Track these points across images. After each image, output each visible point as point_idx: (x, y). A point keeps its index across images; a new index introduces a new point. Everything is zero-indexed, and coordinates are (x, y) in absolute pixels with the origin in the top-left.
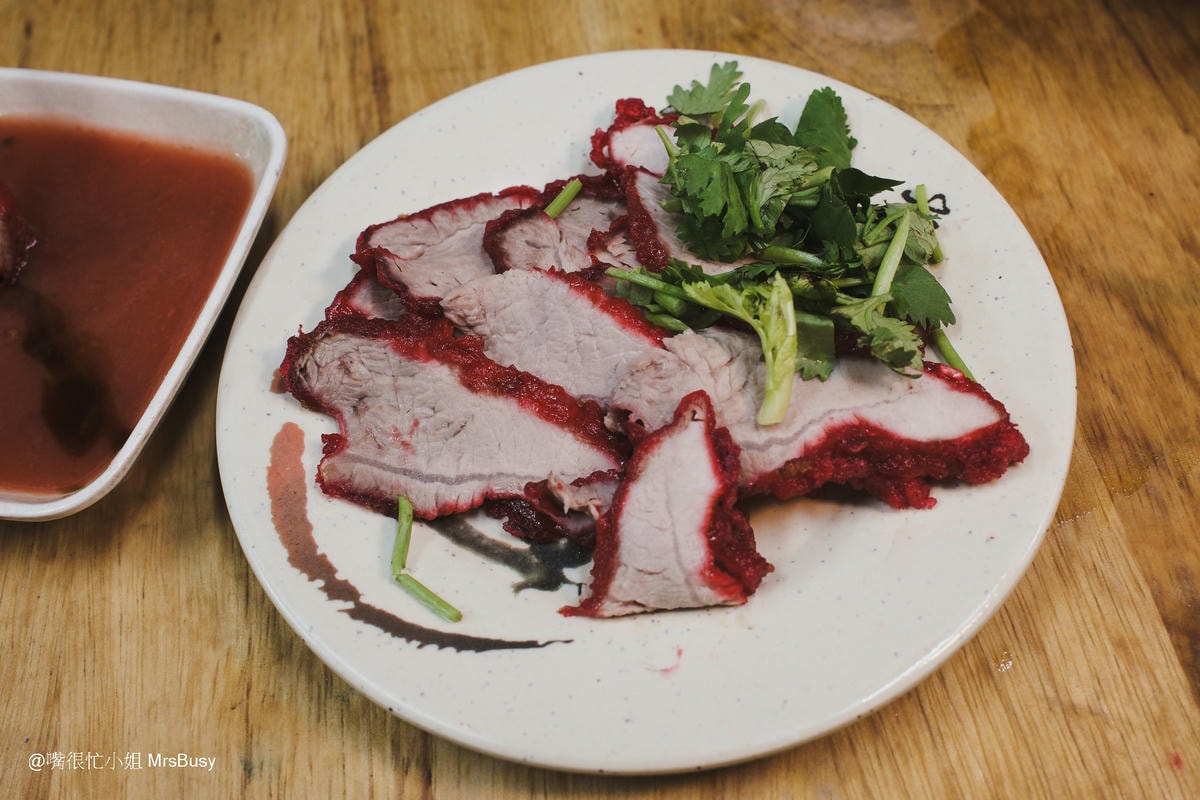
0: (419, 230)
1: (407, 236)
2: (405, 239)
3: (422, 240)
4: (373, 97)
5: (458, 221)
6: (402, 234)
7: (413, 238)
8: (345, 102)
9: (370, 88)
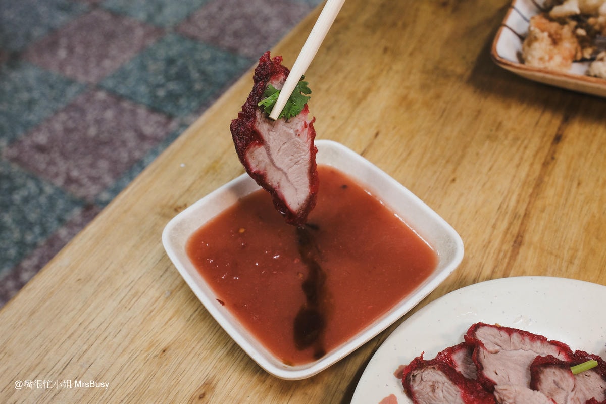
0: (502, 338)
1: (495, 338)
2: (493, 338)
3: (501, 344)
4: (511, 249)
5: (523, 344)
6: (493, 336)
7: (497, 341)
8: (496, 243)
9: (512, 243)
